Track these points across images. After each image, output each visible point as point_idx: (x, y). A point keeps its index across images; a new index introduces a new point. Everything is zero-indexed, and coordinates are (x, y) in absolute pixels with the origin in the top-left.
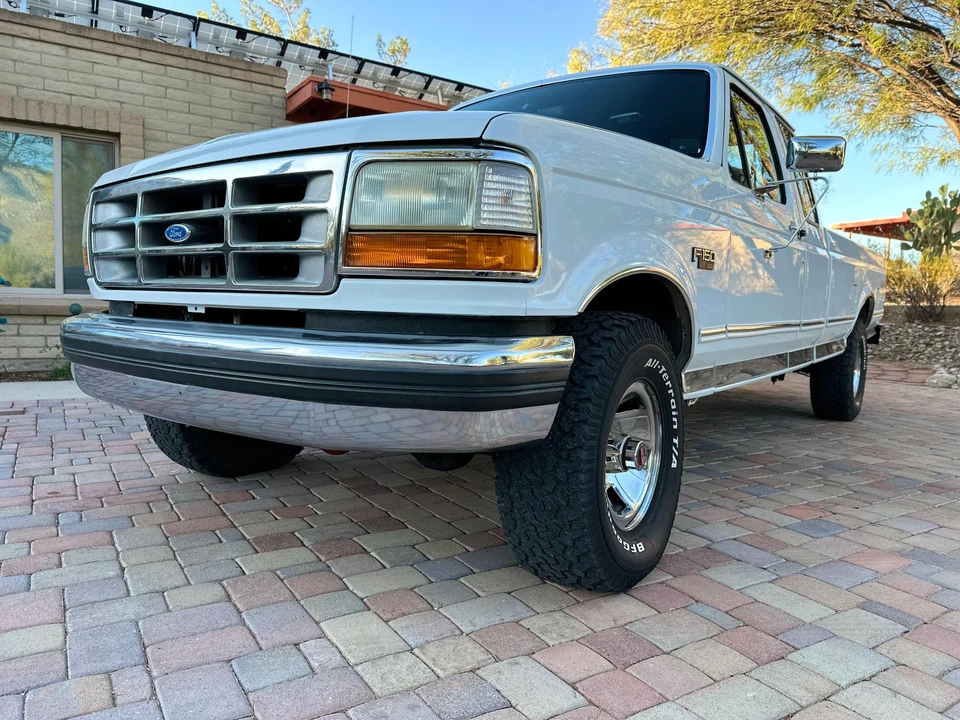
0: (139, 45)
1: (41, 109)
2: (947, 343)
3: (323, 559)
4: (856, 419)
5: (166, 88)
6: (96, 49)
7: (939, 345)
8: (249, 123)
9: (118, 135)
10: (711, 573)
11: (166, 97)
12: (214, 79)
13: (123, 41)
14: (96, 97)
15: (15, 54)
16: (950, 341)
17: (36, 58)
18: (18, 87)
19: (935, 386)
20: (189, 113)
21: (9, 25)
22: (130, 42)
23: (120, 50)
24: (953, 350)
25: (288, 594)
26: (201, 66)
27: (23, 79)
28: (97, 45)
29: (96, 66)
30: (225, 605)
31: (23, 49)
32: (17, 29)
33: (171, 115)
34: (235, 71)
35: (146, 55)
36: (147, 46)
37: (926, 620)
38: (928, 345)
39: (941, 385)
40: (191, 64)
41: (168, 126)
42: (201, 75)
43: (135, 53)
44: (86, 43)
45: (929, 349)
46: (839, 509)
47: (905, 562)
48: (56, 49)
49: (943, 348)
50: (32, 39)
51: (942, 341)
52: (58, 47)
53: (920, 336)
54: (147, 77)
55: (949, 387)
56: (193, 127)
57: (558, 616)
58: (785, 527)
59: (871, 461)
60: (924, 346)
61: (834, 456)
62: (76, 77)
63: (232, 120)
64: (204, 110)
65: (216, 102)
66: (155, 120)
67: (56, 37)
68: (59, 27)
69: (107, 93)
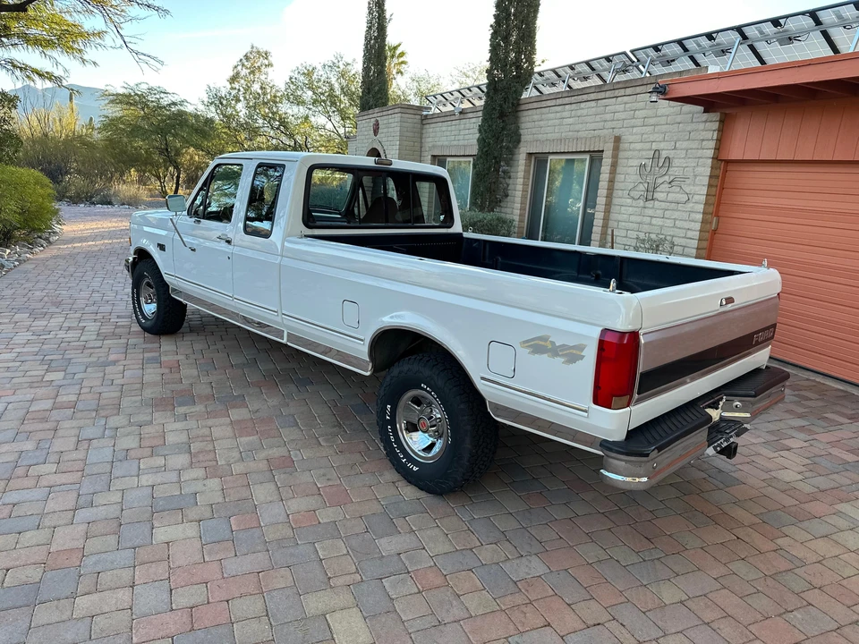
1: (577, 144)
5: (635, 110)
8: (677, 123)
9: (603, 151)
11: (634, 118)
14: (603, 128)
15: (579, 113)
17: (585, 112)
20: (644, 126)
23: (617, 93)
27: (579, 127)
29: (606, 108)
33: (635, 129)
35: (629, 91)
41: (631, 138)
43: (622, 92)
48: (593, 104)
54: (627, 106)
56: (643, 136)
62: (598, 118)
63: (667, 124)
64: (652, 121)
65: (659, 113)
66: (627, 137)
67: (593, 96)
68: (593, 90)
69: (609, 125)
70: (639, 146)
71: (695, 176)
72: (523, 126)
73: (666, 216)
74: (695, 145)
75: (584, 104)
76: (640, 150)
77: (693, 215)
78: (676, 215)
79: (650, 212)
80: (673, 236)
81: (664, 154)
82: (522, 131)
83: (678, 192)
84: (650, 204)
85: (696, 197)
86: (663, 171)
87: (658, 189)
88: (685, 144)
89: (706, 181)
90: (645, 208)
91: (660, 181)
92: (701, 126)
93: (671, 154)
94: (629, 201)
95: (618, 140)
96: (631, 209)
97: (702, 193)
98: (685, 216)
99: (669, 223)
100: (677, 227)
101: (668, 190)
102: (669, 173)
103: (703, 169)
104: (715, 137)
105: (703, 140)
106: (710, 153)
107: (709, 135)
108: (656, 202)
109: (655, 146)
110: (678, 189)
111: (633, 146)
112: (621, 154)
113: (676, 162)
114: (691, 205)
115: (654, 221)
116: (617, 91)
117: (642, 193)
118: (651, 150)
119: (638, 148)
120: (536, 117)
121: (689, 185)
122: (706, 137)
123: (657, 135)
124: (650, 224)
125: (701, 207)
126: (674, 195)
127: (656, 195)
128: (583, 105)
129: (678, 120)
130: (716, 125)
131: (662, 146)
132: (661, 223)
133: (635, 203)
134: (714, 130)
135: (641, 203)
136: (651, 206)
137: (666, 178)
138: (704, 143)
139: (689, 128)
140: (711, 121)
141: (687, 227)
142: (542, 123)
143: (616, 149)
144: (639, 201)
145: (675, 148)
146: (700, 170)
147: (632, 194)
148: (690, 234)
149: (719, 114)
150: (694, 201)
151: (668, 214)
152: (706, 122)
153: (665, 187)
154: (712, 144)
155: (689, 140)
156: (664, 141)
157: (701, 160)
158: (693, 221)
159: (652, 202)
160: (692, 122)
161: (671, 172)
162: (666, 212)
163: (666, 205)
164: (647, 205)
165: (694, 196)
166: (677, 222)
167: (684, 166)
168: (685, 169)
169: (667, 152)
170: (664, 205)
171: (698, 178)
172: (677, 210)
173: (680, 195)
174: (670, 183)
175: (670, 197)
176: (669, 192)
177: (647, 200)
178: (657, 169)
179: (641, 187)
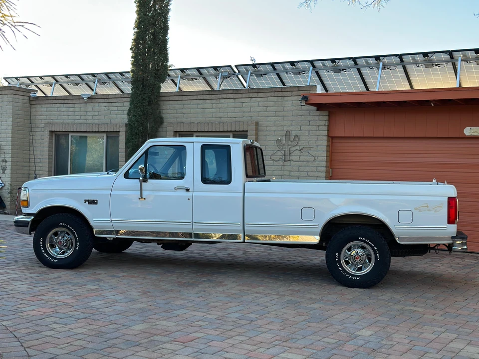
0: (257, 91)
1: (224, 126)
5: (267, 107)
6: (243, 97)
8: (299, 115)
9: (247, 131)
11: (267, 111)
12: (286, 98)
13: (252, 91)
14: (243, 117)
15: (220, 105)
17: (225, 105)
18: (220, 118)
20: (275, 116)
21: (218, 95)
22: (254, 91)
23: (251, 95)
26: (280, 94)
27: (221, 115)
28: (244, 95)
29: (244, 104)
31: (222, 103)
32: (220, 96)
33: (268, 119)
34: (294, 92)
35: (260, 95)
36: (260, 91)
40: (276, 94)
41: (267, 124)
42: (281, 97)
43: (256, 95)
44: (240, 96)
48: (232, 100)
50: (225, 99)
52: (232, 99)
54: (261, 103)
56: (276, 122)
62: (237, 110)
63: (292, 116)
64: (281, 114)
65: (286, 109)
66: (262, 122)
67: (231, 96)
68: (231, 92)
69: (247, 114)
70: (274, 128)
71: (317, 146)
72: (165, 111)
73: (300, 170)
74: (314, 128)
75: (224, 100)
76: (275, 131)
77: (320, 169)
78: (307, 169)
79: (289, 168)
81: (293, 133)
82: (163, 116)
83: (307, 156)
84: (287, 163)
85: (320, 158)
86: (295, 143)
87: (292, 154)
88: (308, 128)
89: (325, 148)
90: (284, 166)
91: (293, 149)
92: (317, 118)
93: (299, 133)
94: (272, 162)
95: (257, 124)
96: (273, 167)
97: (323, 155)
98: (314, 169)
99: (303, 174)
101: (300, 154)
102: (299, 144)
103: (322, 142)
104: (327, 124)
105: (319, 126)
106: (326, 133)
107: (323, 123)
108: (292, 162)
109: (285, 128)
111: (268, 128)
112: (260, 133)
113: (303, 138)
114: (317, 162)
115: (292, 174)
116: (252, 94)
117: (281, 157)
118: (283, 130)
119: (273, 129)
120: (177, 106)
121: (314, 151)
122: (321, 124)
123: (287, 122)
125: (324, 164)
126: (304, 157)
127: (291, 158)
128: (222, 101)
129: (301, 114)
130: (326, 118)
131: (290, 128)
132: (297, 174)
133: (275, 163)
134: (325, 121)
135: (281, 163)
137: (297, 147)
138: (320, 127)
139: (308, 119)
140: (323, 116)
141: (317, 176)
142: (184, 111)
143: (257, 130)
144: (279, 162)
145: (301, 130)
146: (319, 143)
147: (273, 158)
149: (327, 111)
150: (318, 160)
152: (319, 115)
153: (298, 153)
154: (326, 128)
155: (309, 125)
156: (292, 125)
157: (320, 137)
158: (320, 172)
159: (289, 162)
160: (310, 115)
161: (301, 144)
162: (300, 168)
163: (299, 164)
164: (285, 164)
165: (319, 157)
166: (309, 173)
167: (308, 140)
168: (310, 142)
169: (295, 132)
170: (298, 164)
171: (319, 147)
172: (308, 166)
173: (309, 157)
174: (300, 150)
175: (302, 158)
176: (300, 156)
177: (285, 161)
178: (289, 142)
179: (279, 153)
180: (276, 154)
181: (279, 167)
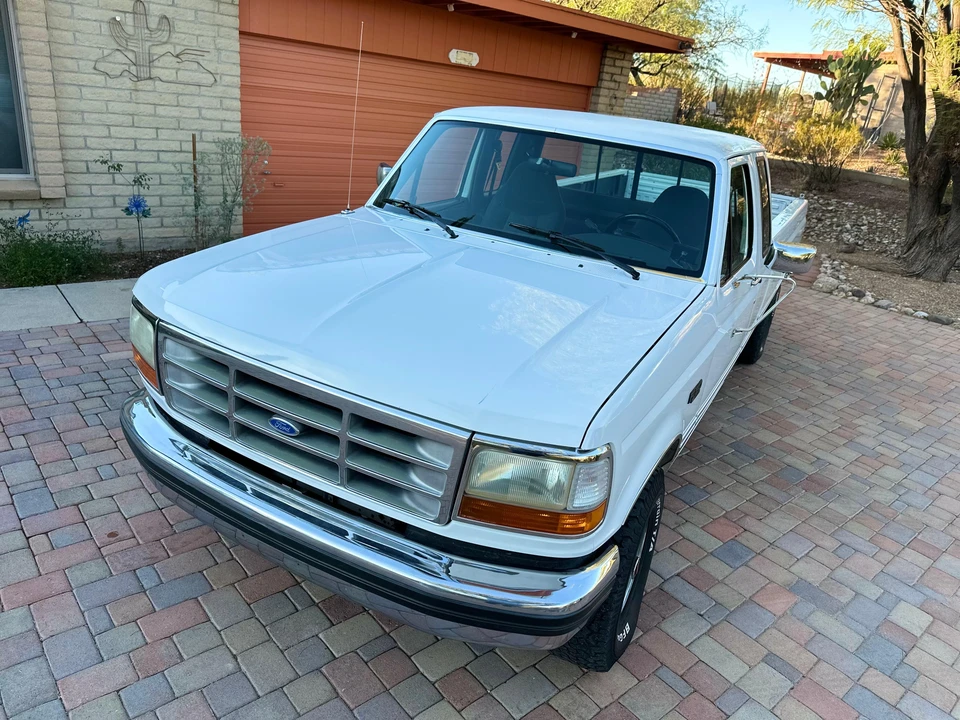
2: (835, 220)
3: (387, 630)
4: (758, 362)
7: (828, 222)
10: (667, 626)
16: (838, 218)
19: (820, 290)
24: (839, 229)
25: (379, 685)
30: (336, 703)
37: (804, 672)
38: (820, 220)
39: (825, 289)
45: (820, 225)
46: (749, 523)
47: (792, 599)
49: (831, 225)
51: (832, 217)
53: (815, 209)
55: (831, 293)
57: (573, 691)
58: (711, 553)
59: (770, 438)
60: (815, 221)
61: (742, 433)
71: (219, 50)
73: (182, 103)
74: (208, 7)
77: (226, 103)
78: (199, 102)
79: (152, 98)
80: (202, 131)
81: (156, 11)
83: (196, 71)
84: (141, 85)
85: (227, 79)
87: (156, 63)
88: (190, 2)
89: (236, 58)
90: (137, 90)
91: (159, 51)
93: (170, 12)
94: (100, 79)
97: (232, 73)
98: (216, 103)
99: (188, 113)
100: (204, 119)
101: (177, 66)
102: (173, 40)
103: (228, 41)
106: (236, 22)
108: (159, 83)
110: (195, 66)
113: (180, 26)
114: (220, 88)
115: (161, 111)
117: (126, 67)
121: (211, 61)
124: (155, 115)
125: (236, 92)
126: (190, 73)
132: (176, 114)
133: (111, 82)
135: (129, 84)
136: (149, 88)
137: (169, 48)
138: (222, 6)
141: (223, 118)
144: (121, 79)
145: (174, 5)
146: (222, 43)
147: (101, 66)
148: (227, 126)
150: (223, 83)
151: (184, 100)
153: (170, 61)
154: (236, 11)
157: (222, 29)
158: (227, 110)
159: (151, 82)
161: (176, 41)
162: (180, 98)
163: (180, 88)
164: (140, 87)
165: (224, 77)
166: (204, 111)
167: (197, 32)
168: (200, 39)
169: (159, 7)
170: (173, 87)
171: (223, 53)
172: (199, 95)
173: (201, 75)
174: (177, 56)
175: (183, 76)
176: (179, 69)
177: (139, 79)
178: (146, 31)
179: (119, 57)
180: (110, 59)
181: (122, 93)
